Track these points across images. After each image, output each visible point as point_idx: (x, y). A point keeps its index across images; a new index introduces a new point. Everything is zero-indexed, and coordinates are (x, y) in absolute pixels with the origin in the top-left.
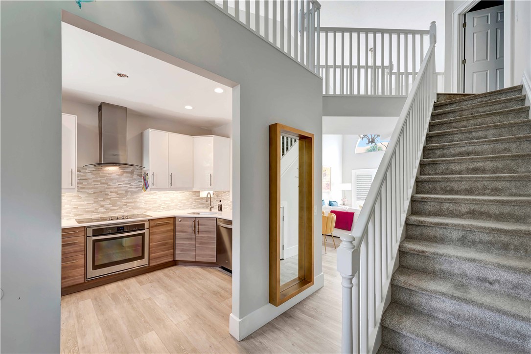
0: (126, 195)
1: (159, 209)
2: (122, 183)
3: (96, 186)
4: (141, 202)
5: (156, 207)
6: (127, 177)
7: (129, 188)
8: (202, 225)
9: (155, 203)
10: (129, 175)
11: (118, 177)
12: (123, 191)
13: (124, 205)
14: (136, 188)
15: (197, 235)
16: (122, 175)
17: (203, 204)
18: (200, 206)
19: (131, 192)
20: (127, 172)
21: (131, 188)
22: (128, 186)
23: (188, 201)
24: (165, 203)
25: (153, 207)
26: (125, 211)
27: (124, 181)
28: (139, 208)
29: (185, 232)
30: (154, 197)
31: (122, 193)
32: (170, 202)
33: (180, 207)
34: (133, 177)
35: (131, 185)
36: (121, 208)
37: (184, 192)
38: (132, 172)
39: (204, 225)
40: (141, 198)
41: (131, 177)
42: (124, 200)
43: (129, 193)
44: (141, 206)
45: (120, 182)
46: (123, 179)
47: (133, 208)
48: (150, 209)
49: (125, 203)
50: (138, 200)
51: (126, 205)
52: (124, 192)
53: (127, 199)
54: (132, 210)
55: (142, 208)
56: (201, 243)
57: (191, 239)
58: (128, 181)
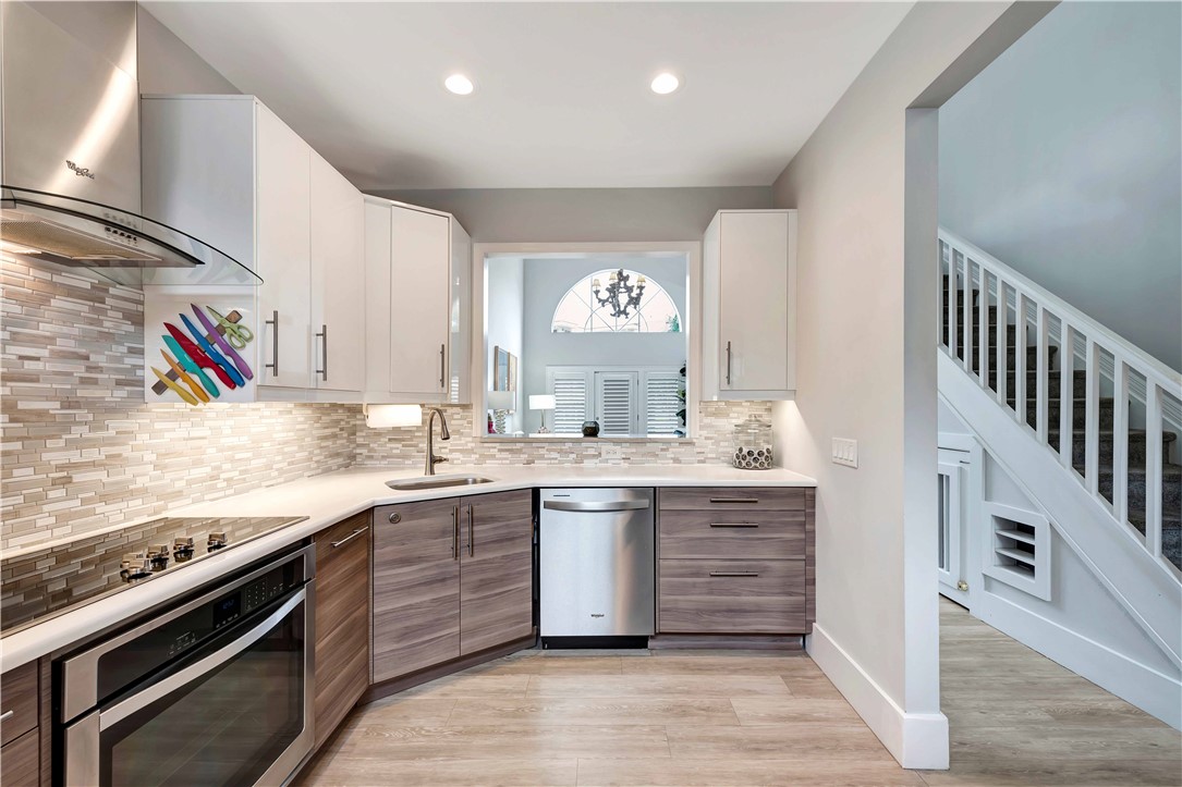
0: (66, 426)
1: (213, 489)
2: (45, 353)
4: (140, 462)
5: (203, 480)
6: (71, 317)
7: (84, 381)
8: (483, 521)
9: (197, 463)
10: (83, 307)
11: (16, 309)
12: (48, 399)
13: (55, 483)
14: (119, 383)
16: (44, 300)
17: (338, 455)
18: (331, 462)
19: (90, 404)
20: (72, 292)
21: (95, 382)
22: (79, 370)
23: (301, 448)
24: (232, 460)
25: (189, 483)
26: (62, 519)
27: (51, 340)
28: (132, 494)
29: (420, 559)
30: (196, 433)
31: (41, 414)
32: (250, 455)
33: (281, 472)
34: (99, 323)
35: (89, 369)
36: (40, 500)
37: (290, 412)
38: (96, 295)
39: (492, 519)
40: (142, 438)
41: (92, 322)
42: (55, 454)
43: (81, 414)
44: (140, 482)
45: (34, 341)
46: (45, 329)
47: (105, 498)
48: (179, 494)
49: (60, 468)
50: (126, 451)
51: (67, 481)
52: (53, 406)
53: (71, 445)
54: (100, 508)
55: (144, 491)
57: (444, 580)
58: (80, 340)
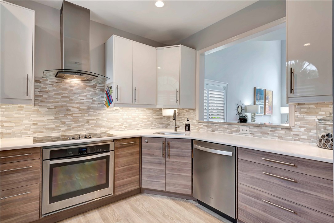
0: (89, 112)
1: (121, 128)
2: (84, 98)
3: (57, 99)
4: (103, 120)
5: (118, 126)
6: (89, 91)
7: (92, 103)
8: (173, 148)
9: (117, 122)
10: (92, 89)
11: (80, 90)
12: (85, 107)
13: (86, 122)
14: (99, 104)
15: (167, 159)
16: (85, 88)
17: (163, 124)
18: (160, 125)
19: (93, 108)
20: (90, 86)
21: (94, 103)
22: (91, 101)
23: (149, 121)
24: (127, 122)
25: (115, 126)
26: (88, 129)
27: (86, 96)
28: (101, 127)
29: (153, 155)
30: (116, 115)
31: (84, 109)
32: (132, 121)
33: (142, 126)
34: (95, 92)
35: (93, 101)
36: (83, 125)
37: (145, 111)
38: (94, 86)
39: (176, 148)
40: (104, 115)
41: (94, 92)
42: (86, 117)
43: (91, 110)
44: (103, 124)
45: (83, 96)
46: (85, 94)
47: (96, 127)
48: (112, 128)
49: (87, 120)
50: (100, 117)
51: (88, 122)
52: (86, 108)
53: (90, 115)
54: (95, 128)
55: (104, 126)
56: (172, 170)
57: (160, 164)
58: (91, 95)
